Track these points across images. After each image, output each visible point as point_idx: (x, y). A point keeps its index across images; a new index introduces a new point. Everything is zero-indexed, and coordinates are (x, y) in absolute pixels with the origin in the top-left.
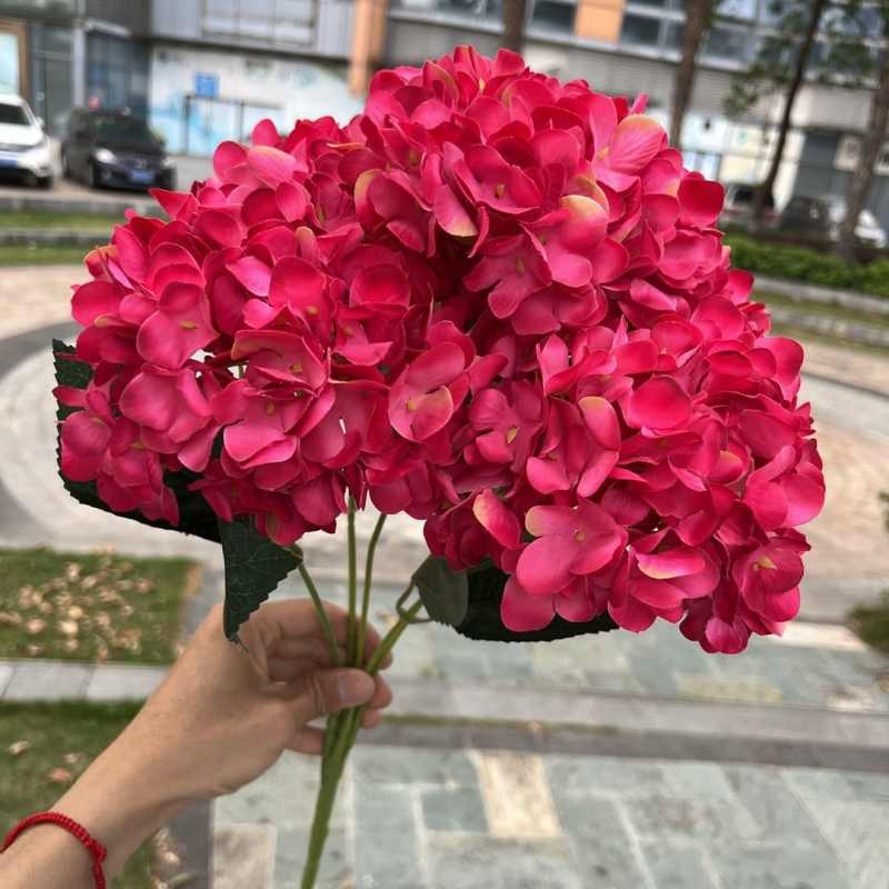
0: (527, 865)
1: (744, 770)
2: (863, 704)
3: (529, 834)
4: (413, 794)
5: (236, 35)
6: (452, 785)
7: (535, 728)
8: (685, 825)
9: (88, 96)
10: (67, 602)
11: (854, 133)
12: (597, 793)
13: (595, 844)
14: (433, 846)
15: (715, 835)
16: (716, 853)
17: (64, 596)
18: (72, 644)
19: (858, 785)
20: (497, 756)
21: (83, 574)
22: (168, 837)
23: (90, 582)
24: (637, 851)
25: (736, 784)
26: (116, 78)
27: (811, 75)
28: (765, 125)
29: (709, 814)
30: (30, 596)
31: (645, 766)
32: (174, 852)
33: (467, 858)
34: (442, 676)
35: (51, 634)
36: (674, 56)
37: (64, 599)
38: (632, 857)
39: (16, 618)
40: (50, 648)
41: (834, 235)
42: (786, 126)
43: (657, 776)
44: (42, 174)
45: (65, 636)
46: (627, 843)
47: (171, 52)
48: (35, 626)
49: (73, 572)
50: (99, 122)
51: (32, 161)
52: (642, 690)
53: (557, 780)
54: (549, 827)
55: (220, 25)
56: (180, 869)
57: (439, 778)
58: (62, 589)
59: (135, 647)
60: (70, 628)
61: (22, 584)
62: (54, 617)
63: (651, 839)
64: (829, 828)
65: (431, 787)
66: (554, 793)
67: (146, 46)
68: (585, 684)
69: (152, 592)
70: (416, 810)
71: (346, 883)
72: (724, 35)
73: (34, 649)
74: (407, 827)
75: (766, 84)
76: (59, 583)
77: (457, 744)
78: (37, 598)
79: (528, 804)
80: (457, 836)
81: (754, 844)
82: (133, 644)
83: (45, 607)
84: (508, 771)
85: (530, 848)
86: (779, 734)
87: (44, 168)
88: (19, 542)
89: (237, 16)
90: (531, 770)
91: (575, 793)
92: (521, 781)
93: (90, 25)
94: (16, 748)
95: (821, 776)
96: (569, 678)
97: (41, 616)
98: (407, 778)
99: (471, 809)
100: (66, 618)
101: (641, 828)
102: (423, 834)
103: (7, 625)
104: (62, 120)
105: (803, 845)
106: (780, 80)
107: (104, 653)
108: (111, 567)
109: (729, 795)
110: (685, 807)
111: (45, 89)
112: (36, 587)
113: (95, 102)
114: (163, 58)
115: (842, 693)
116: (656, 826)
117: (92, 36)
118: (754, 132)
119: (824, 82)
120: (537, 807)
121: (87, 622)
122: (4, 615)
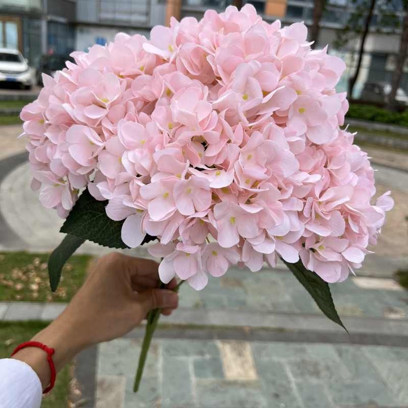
0: (242, 393)
1: (344, 347)
2: (401, 315)
3: (242, 379)
4: (190, 361)
5: (114, 20)
6: (208, 357)
7: (247, 329)
8: (316, 373)
9: (48, 49)
10: (34, 276)
11: (393, 54)
12: (275, 359)
13: (274, 383)
14: (198, 385)
15: (330, 378)
16: (331, 387)
17: (32, 272)
18: (35, 295)
19: (397, 353)
20: (229, 343)
21: (42, 262)
22: (76, 382)
23: (44, 266)
24: (293, 386)
25: (340, 354)
26: (60, 41)
27: (372, 29)
28: (353, 52)
29: (328, 368)
30: (17, 273)
31: (298, 346)
32: (79, 389)
33: (214, 390)
34: (204, 306)
35: (26, 290)
36: (310, 22)
37: (32, 274)
38: (291, 389)
39: (11, 283)
40: (25, 296)
41: (386, 100)
42: (362, 52)
43: (303, 351)
44: (27, 84)
45: (32, 291)
46: (289, 382)
47: (85, 29)
48: (19, 286)
49: (37, 262)
50: (53, 60)
51: (22, 78)
52: (297, 311)
53: (256, 354)
54: (252, 375)
55: (107, 16)
56: (81, 397)
57: (201, 353)
58: (32, 269)
59: (64, 295)
60: (34, 287)
61: (13, 267)
62: (27, 283)
63: (300, 380)
64: (384, 374)
65: (198, 358)
66: (255, 359)
67: (74, 26)
68: (271, 309)
69: (73, 270)
70: (191, 368)
71: (158, 402)
72: (332, 13)
73: (18, 297)
74: (186, 377)
75: (351, 34)
76: (31, 267)
77: (210, 337)
78: (20, 274)
79: (242, 365)
80: (210, 380)
81: (348, 382)
82: (63, 294)
83: (24, 278)
84: (234, 349)
85: (244, 385)
86: (362, 330)
87: (28, 81)
88: (13, 249)
89: (114, 12)
90: (245, 349)
91: (265, 359)
92: (240, 354)
93: (49, 18)
94: (8, 342)
95: (380, 349)
96: (263, 306)
97: (22, 282)
98: (187, 353)
99: (217, 367)
100: (33, 283)
101: (295, 375)
102: (193, 379)
103: (7, 287)
104: (37, 60)
105: (372, 382)
106: (358, 32)
107: (50, 298)
109: (337, 359)
110: (316, 364)
111: (30, 47)
112: (20, 268)
113: (52, 51)
114: (82, 31)
115: (391, 310)
116: (302, 374)
117: (50, 23)
118: (348, 55)
119: (378, 32)
120: (247, 366)
121: (43, 284)
122: (5, 282)
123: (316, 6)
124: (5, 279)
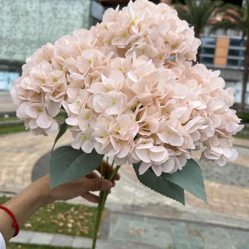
10: (70, 219)
18: (70, 230)
21: (75, 210)
23: (76, 212)
30: (61, 216)
34: (175, 248)
35: (65, 227)
36: (242, 68)
37: (69, 217)
39: (56, 222)
40: (64, 231)
45: (68, 228)
48: (61, 224)
49: (72, 210)
58: (69, 214)
60: (70, 225)
61: (59, 212)
62: (66, 222)
73: (60, 231)
76: (68, 212)
78: (63, 216)
82: (86, 232)
83: (65, 219)
97: (63, 222)
100: (70, 223)
103: (54, 224)
107: (78, 233)
108: (83, 209)
112: (62, 213)
121: (75, 224)
122: (54, 221)
123: (246, 58)
124: (54, 219)
